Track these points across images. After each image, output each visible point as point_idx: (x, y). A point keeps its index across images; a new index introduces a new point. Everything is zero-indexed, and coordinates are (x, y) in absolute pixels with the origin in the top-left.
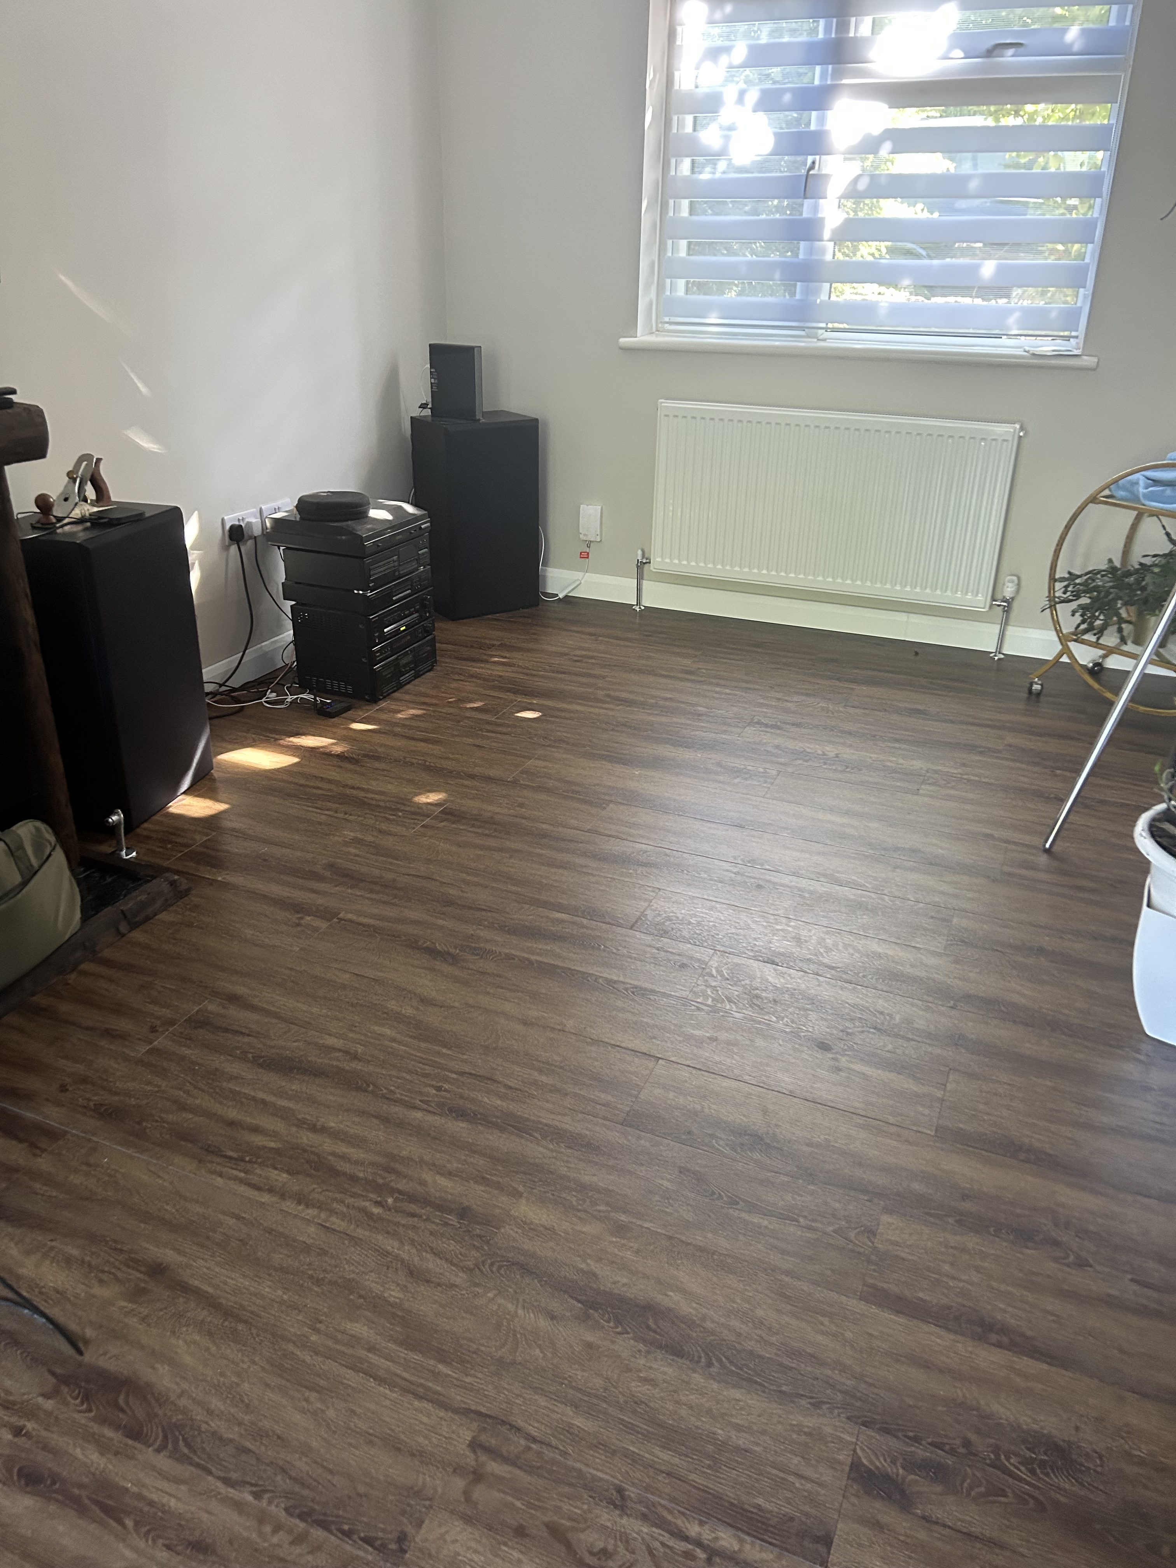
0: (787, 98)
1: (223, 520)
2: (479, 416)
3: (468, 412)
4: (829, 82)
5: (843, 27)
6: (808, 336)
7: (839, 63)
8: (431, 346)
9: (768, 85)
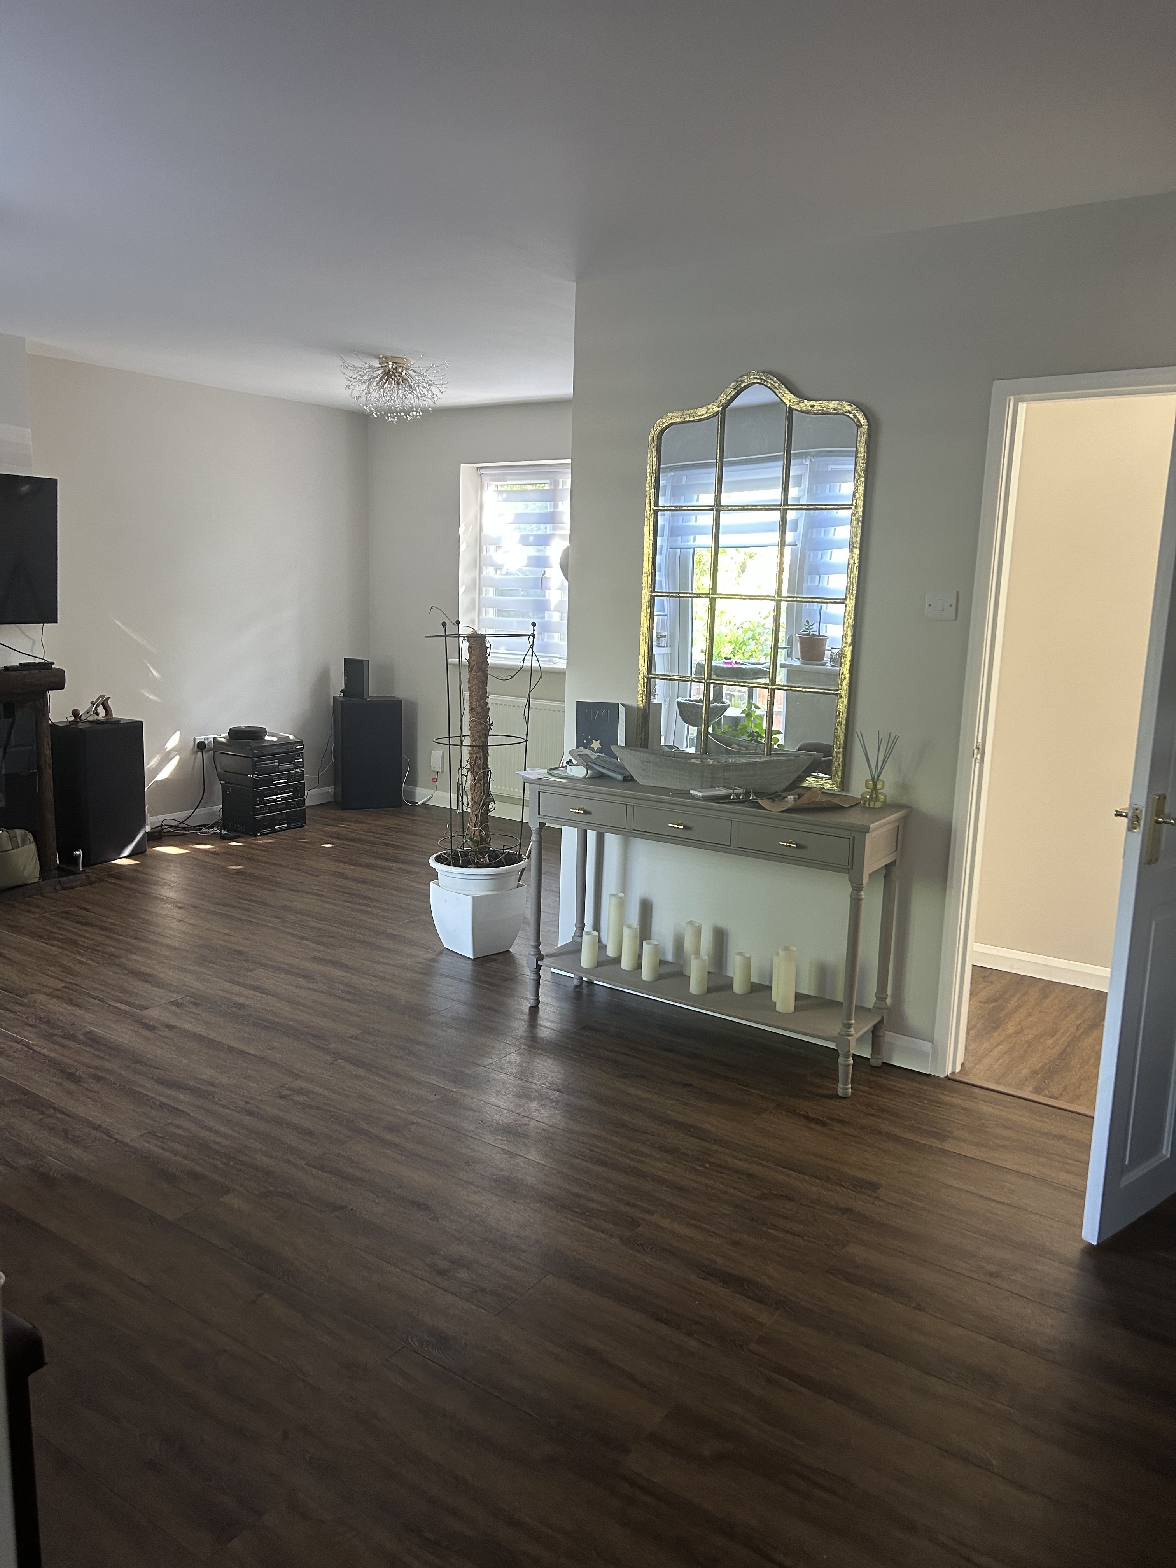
0: (531, 538)
1: (195, 738)
2: (365, 697)
3: (360, 695)
4: (548, 532)
5: (556, 506)
6: (549, 661)
7: (554, 523)
8: (346, 661)
9: (525, 533)
